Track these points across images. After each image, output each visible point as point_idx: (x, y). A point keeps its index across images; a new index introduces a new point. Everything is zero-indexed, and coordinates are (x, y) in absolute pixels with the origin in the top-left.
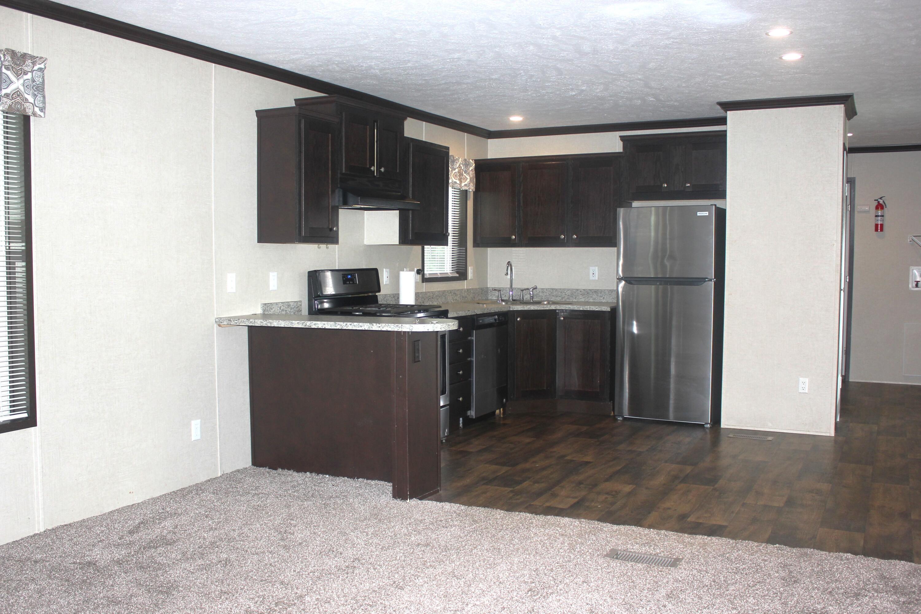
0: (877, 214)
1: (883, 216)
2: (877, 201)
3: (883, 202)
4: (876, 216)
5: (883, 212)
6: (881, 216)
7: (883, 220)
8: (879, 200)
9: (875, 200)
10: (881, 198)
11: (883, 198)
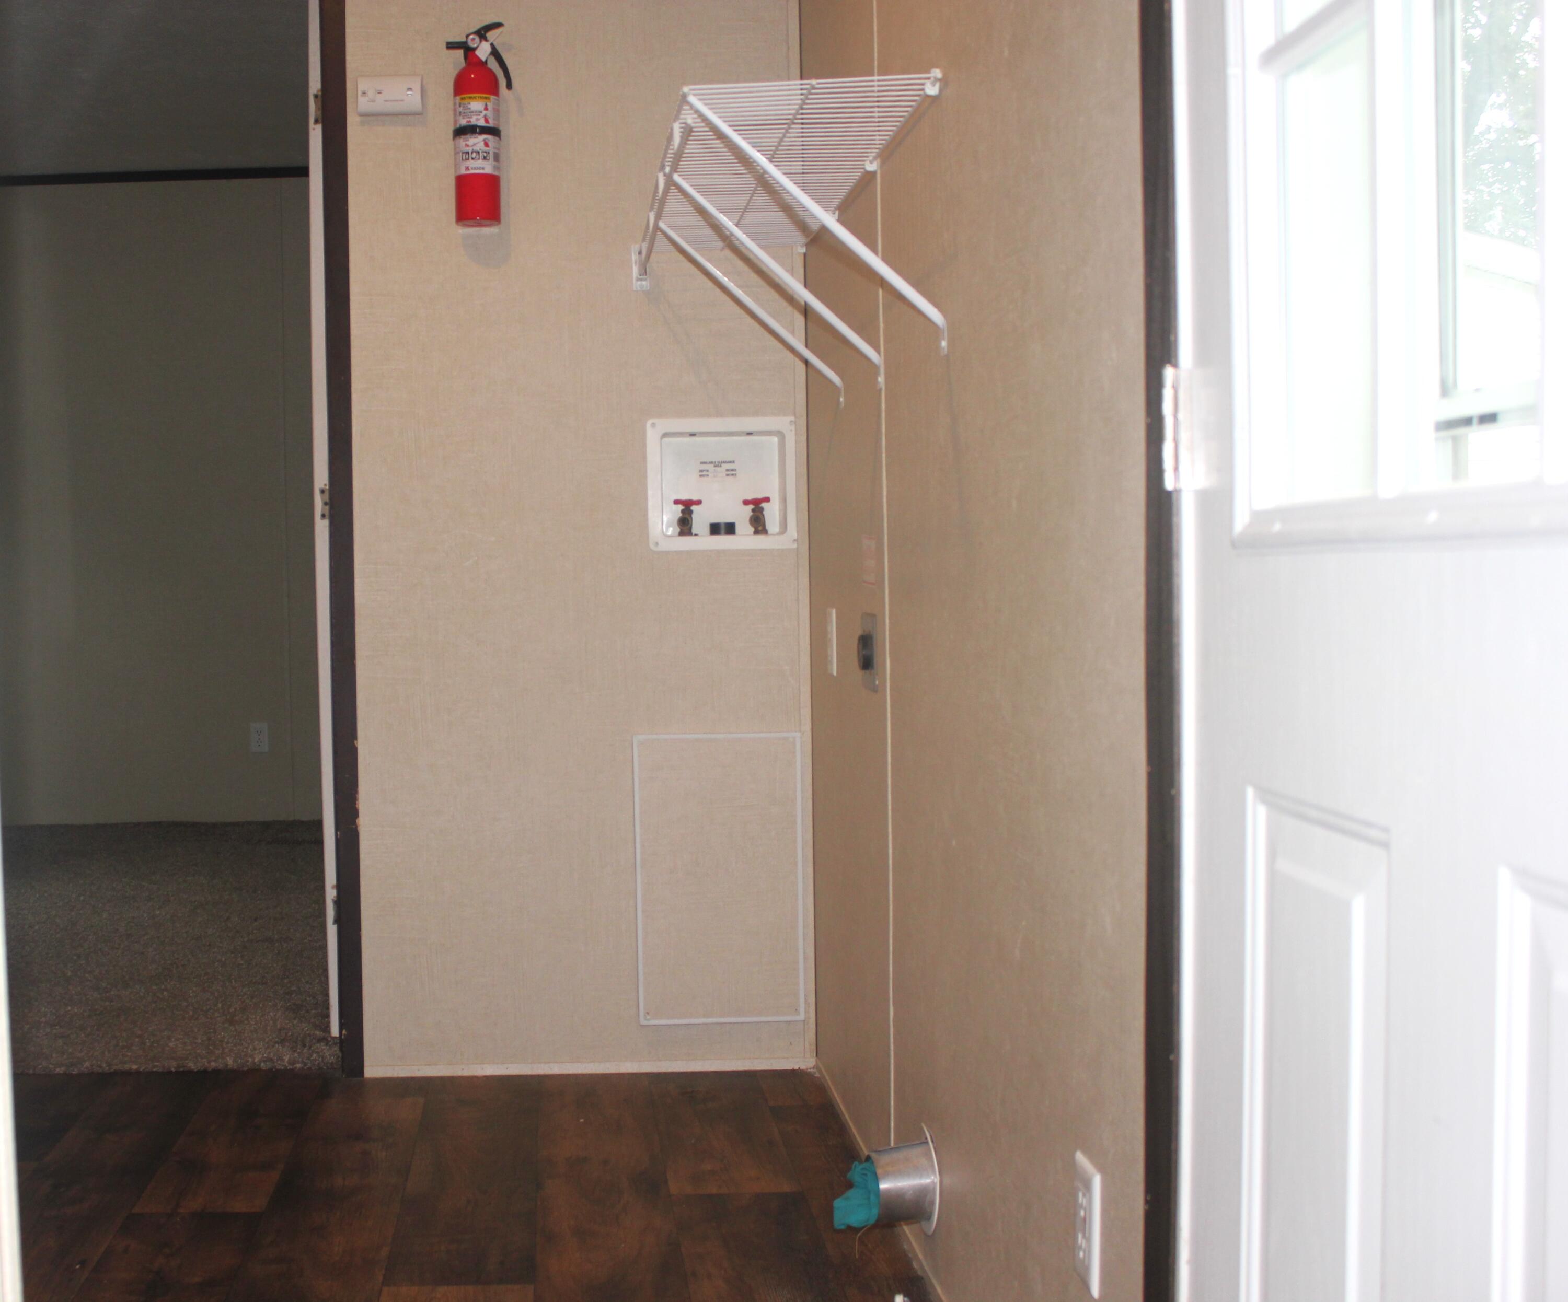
0: (463, 122)
1: (494, 132)
2: (460, 53)
3: (495, 53)
4: (461, 132)
5: (497, 111)
6: (485, 130)
7: (497, 158)
8: (473, 42)
9: (451, 46)
10: (482, 33)
11: (491, 35)
